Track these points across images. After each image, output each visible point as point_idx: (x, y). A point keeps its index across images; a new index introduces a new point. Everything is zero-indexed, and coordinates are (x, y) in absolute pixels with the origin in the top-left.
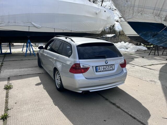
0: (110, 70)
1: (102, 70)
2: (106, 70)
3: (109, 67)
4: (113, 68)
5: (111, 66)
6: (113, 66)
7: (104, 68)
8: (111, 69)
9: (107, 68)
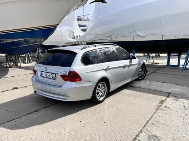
0: (50, 78)
1: (45, 76)
2: (47, 77)
3: (50, 75)
4: (53, 77)
5: (52, 74)
6: (54, 76)
7: (46, 74)
8: (52, 77)
9: (48, 76)
